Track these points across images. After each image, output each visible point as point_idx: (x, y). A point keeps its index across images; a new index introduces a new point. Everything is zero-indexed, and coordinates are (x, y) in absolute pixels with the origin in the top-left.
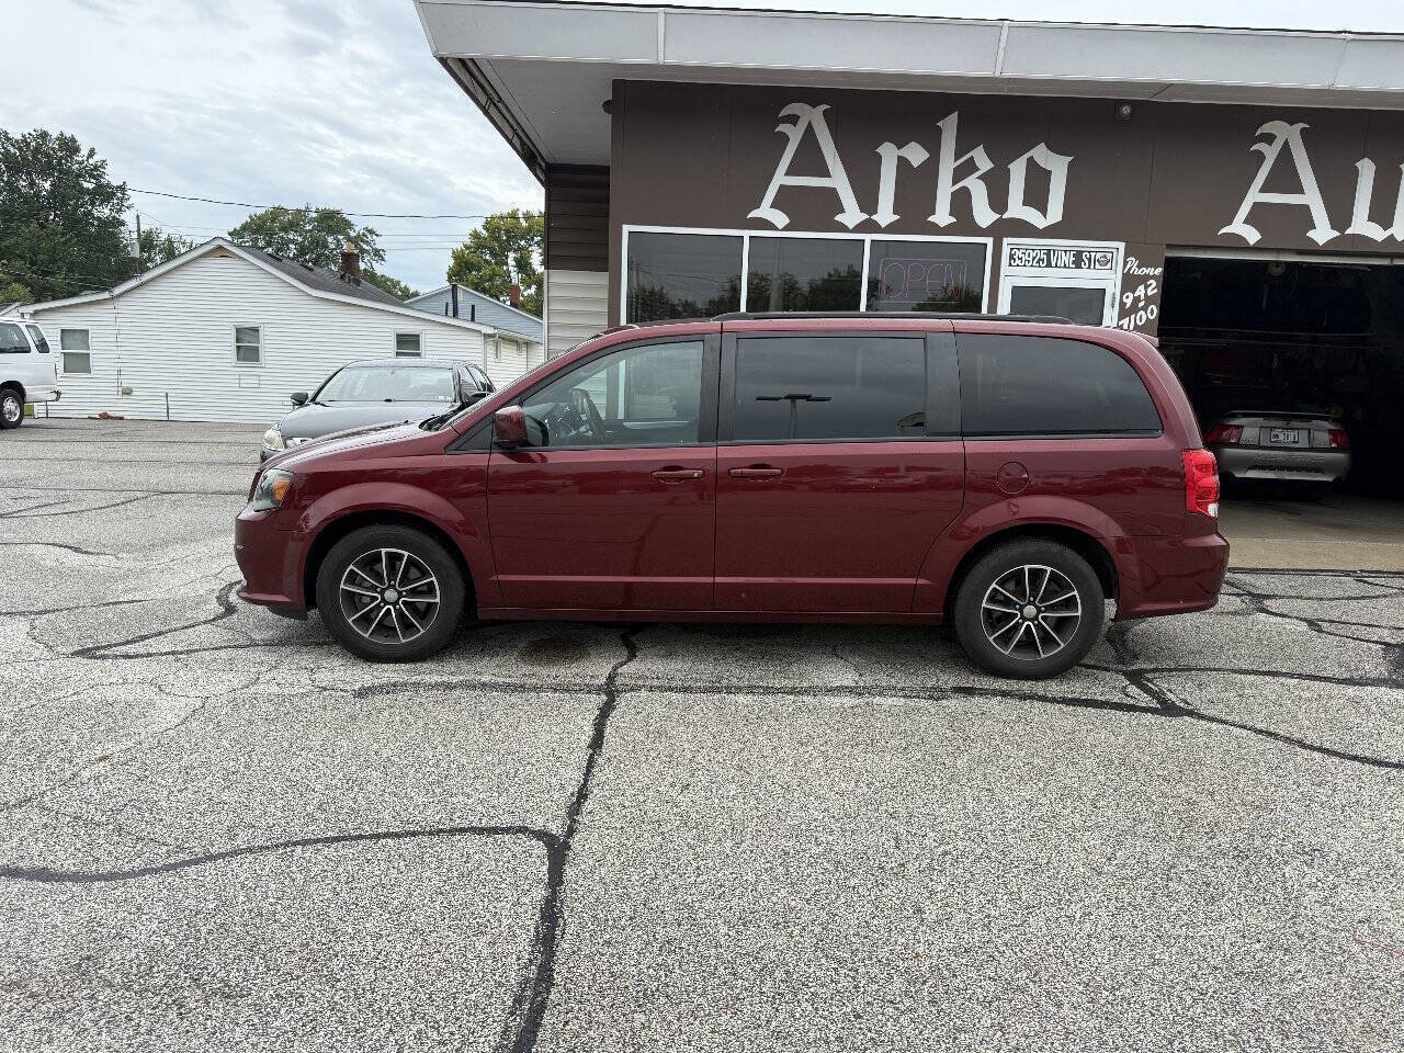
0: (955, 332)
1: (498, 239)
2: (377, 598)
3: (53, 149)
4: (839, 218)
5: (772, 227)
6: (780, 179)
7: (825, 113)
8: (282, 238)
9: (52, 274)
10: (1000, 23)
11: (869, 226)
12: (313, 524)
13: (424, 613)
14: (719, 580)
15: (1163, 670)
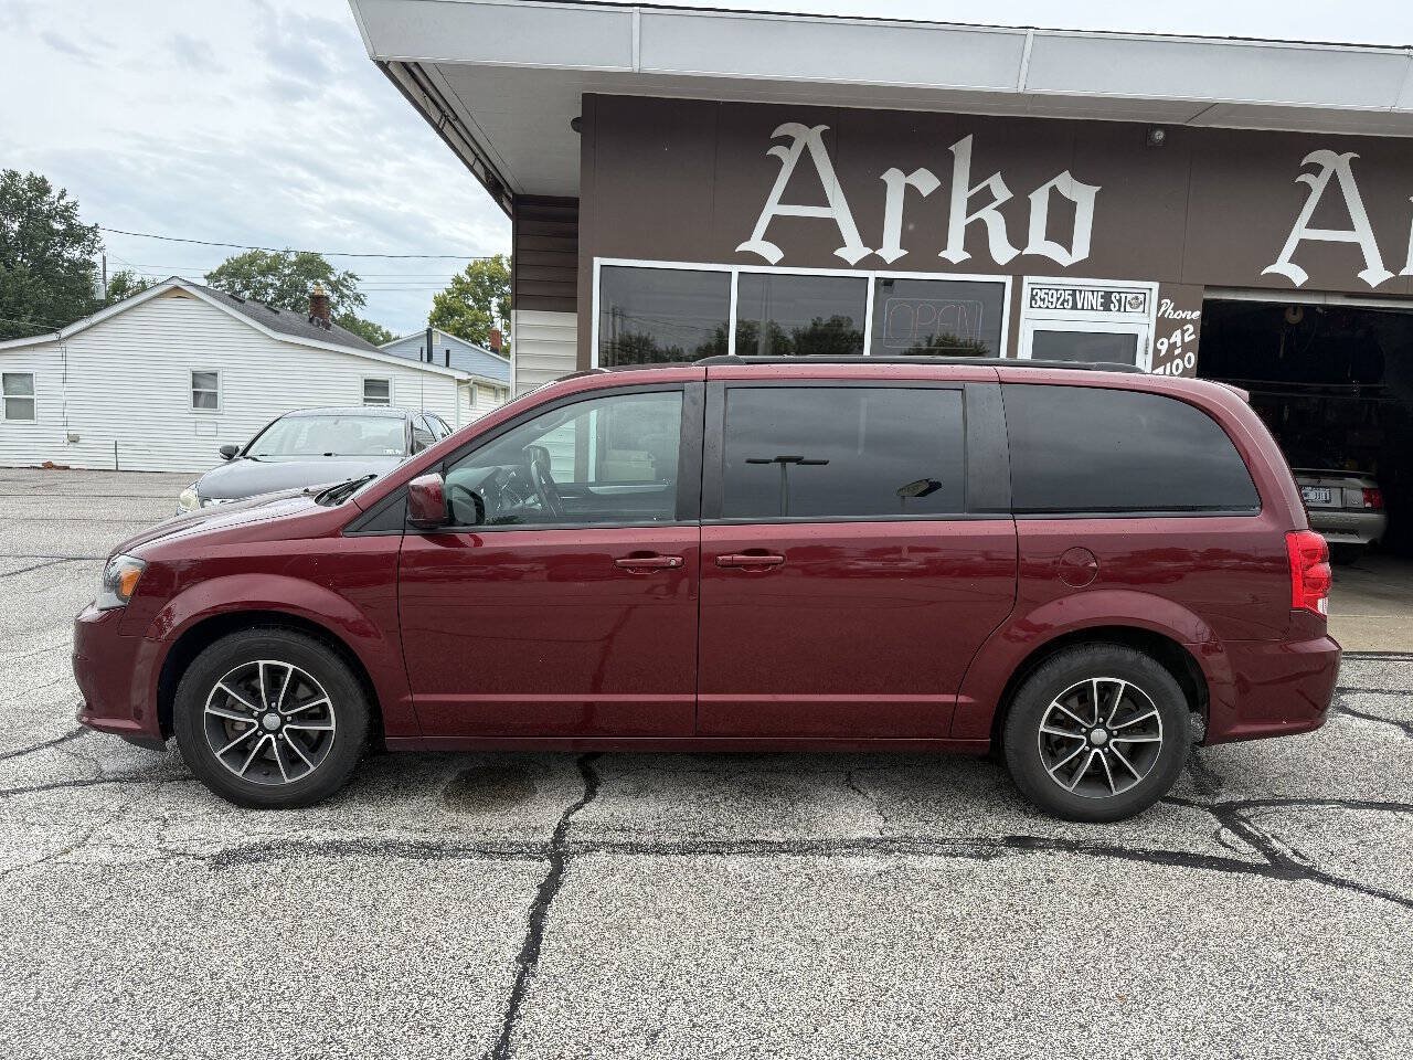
0: (1001, 382)
1: (480, 285)
2: (254, 725)
3: (23, 190)
4: (839, 252)
5: (764, 262)
6: (773, 208)
7: (823, 134)
8: (260, 282)
9: (19, 317)
10: (1023, 31)
11: (872, 262)
12: (176, 621)
13: (314, 744)
14: (702, 698)
15: (1257, 803)
